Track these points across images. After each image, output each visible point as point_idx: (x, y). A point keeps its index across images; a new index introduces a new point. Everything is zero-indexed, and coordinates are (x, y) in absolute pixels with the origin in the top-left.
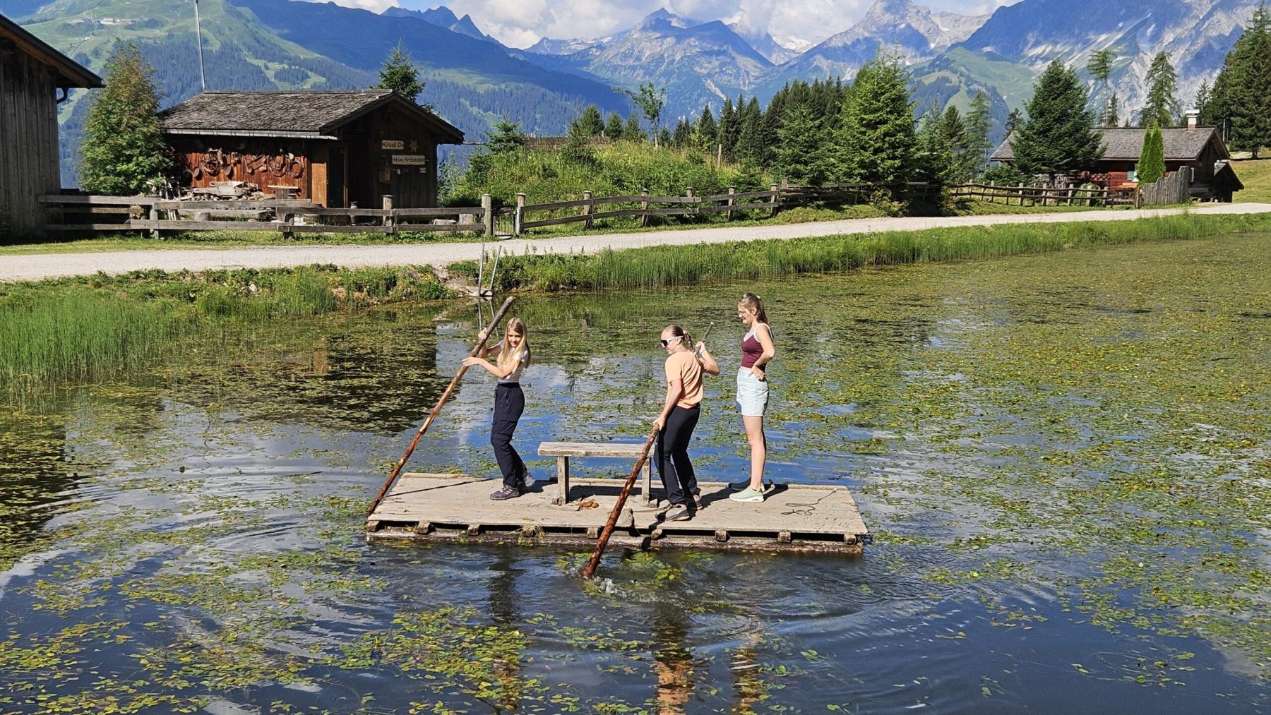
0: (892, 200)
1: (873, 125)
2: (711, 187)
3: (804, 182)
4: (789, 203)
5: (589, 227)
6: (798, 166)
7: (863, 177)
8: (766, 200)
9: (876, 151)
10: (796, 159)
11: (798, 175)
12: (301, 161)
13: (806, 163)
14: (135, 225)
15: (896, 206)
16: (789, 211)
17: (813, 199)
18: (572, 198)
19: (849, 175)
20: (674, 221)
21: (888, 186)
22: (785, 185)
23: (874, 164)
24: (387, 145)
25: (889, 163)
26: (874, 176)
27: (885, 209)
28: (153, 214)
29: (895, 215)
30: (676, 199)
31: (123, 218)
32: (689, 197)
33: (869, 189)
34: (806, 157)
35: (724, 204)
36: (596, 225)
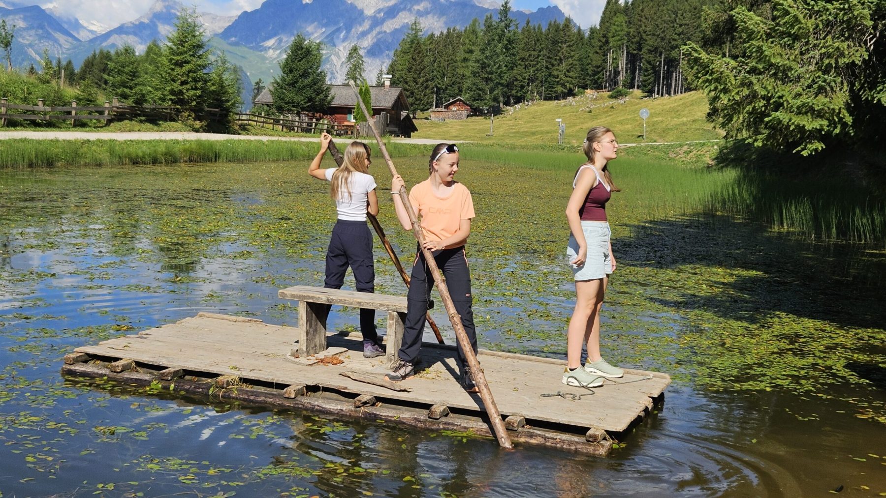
1: (180, 64)
2: (58, 100)
3: (130, 102)
4: (120, 116)
6: (125, 90)
7: (174, 102)
8: (101, 113)
11: (125, 96)
13: (131, 88)
16: (120, 123)
20: (29, 124)
25: (192, 92)
26: (181, 102)
27: (190, 126)
29: (197, 131)
30: (30, 107)
32: (41, 107)
33: (178, 110)
34: (131, 84)
35: (69, 113)
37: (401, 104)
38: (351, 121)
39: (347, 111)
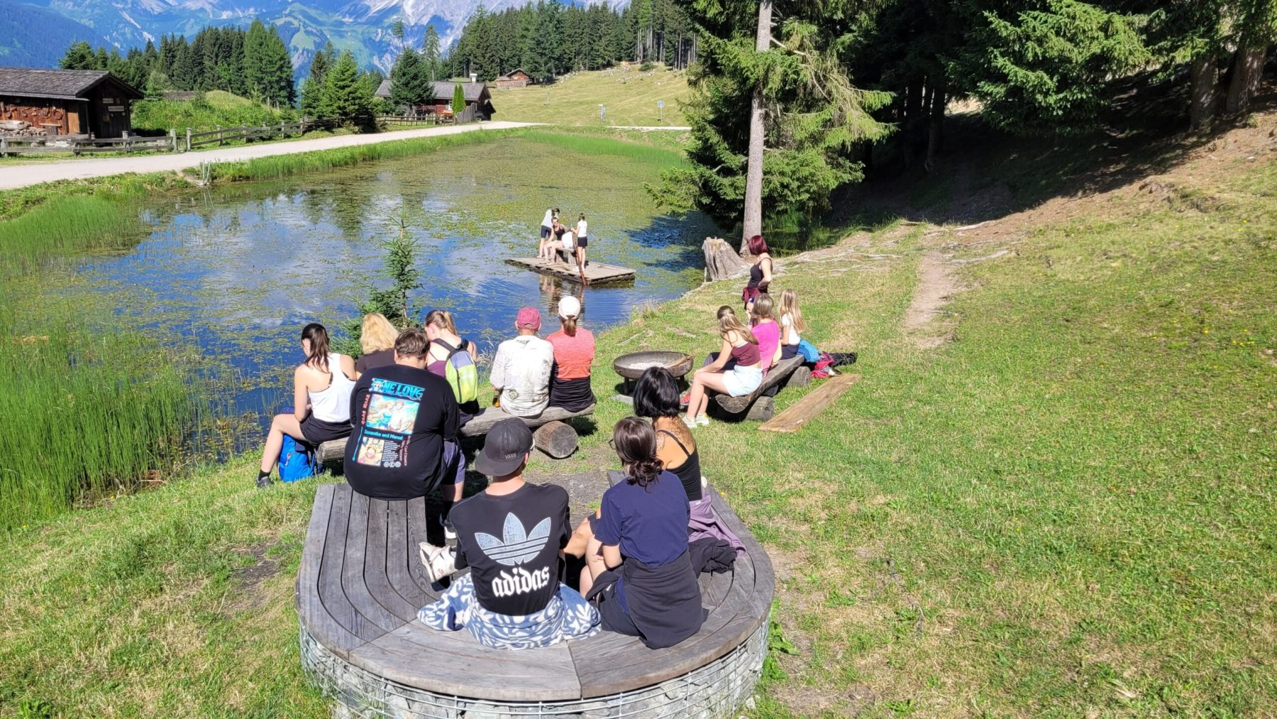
0: (355, 125)
1: (343, 88)
2: (272, 121)
3: (314, 118)
4: (309, 129)
5: (221, 144)
6: (311, 110)
7: (341, 114)
8: (298, 127)
9: (346, 100)
10: (309, 106)
11: (310, 114)
12: (60, 111)
13: (315, 108)
15: (356, 128)
16: (310, 133)
17: (319, 126)
18: (206, 129)
19: (333, 112)
20: (258, 140)
21: (352, 118)
22: (306, 119)
23: (345, 107)
24: (106, 101)
25: (352, 107)
26: (345, 114)
27: (351, 130)
29: (355, 133)
30: (259, 128)
32: (265, 127)
33: (343, 120)
34: (315, 105)
35: (280, 130)
36: (224, 143)
37: (485, 95)
38: (449, 109)
39: (445, 102)
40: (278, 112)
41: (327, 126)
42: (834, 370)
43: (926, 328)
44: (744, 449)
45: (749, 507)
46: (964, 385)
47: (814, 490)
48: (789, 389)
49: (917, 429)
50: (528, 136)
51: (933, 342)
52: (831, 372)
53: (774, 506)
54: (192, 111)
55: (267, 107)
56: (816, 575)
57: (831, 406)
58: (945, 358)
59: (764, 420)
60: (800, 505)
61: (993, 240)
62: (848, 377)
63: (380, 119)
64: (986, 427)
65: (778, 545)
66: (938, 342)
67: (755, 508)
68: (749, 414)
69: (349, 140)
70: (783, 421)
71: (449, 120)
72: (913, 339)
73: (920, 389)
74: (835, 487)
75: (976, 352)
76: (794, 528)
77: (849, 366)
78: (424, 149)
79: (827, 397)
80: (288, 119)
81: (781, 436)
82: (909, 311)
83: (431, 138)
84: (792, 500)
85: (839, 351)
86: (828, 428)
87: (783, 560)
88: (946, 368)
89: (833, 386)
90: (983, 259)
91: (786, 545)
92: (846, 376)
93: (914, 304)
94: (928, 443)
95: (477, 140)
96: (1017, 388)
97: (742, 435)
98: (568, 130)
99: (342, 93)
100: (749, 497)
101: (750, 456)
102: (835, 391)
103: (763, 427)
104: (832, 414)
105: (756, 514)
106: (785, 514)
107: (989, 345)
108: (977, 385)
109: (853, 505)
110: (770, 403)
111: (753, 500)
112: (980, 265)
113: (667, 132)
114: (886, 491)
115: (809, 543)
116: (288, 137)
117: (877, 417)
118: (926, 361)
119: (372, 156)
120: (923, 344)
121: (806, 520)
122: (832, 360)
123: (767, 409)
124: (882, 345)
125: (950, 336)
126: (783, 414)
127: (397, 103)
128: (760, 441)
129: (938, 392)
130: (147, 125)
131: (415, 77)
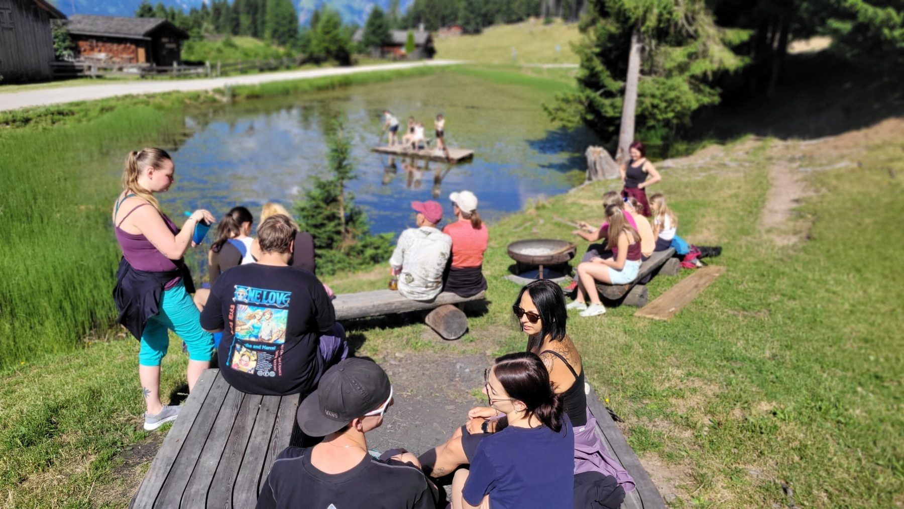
0: (335, 60)
3: (307, 54)
5: (241, 72)
6: (305, 48)
7: (326, 53)
8: (295, 61)
9: (330, 42)
10: (304, 46)
12: (133, 47)
14: (87, 73)
15: (336, 63)
16: (303, 66)
17: (310, 61)
18: (231, 61)
19: (320, 51)
21: (333, 55)
22: (302, 55)
23: (329, 48)
24: (165, 40)
25: (334, 48)
26: (329, 52)
27: (333, 64)
28: (92, 69)
29: (335, 66)
30: (268, 61)
31: (81, 71)
32: (272, 61)
33: (327, 56)
34: (308, 46)
35: (282, 62)
36: (244, 72)
37: (429, 40)
38: (403, 51)
39: (400, 45)
40: (281, 50)
41: (315, 61)
42: (701, 262)
43: (783, 227)
44: (623, 339)
45: (630, 404)
46: (826, 282)
47: (694, 390)
48: (660, 278)
49: (785, 324)
50: (458, 71)
51: (789, 240)
52: (698, 264)
53: (655, 407)
54: (222, 48)
55: (274, 48)
56: (704, 498)
57: (700, 295)
58: (802, 255)
59: (639, 306)
60: (680, 407)
61: (834, 153)
62: (714, 269)
63: (354, 56)
64: (853, 326)
65: (661, 455)
66: (794, 240)
67: (636, 406)
68: (626, 300)
69: (331, 72)
70: (657, 310)
71: (403, 58)
72: (772, 236)
73: (783, 284)
74: (715, 388)
75: (833, 251)
76: (676, 433)
77: (714, 259)
78: (383, 79)
79: (696, 286)
80: (289, 55)
81: (655, 323)
82: (765, 211)
83: (389, 71)
84: (673, 401)
85: (707, 245)
86: (699, 318)
87: (667, 474)
88: (806, 264)
89: (701, 277)
90: (828, 168)
91: (670, 456)
92: (712, 268)
93: (769, 205)
94: (798, 339)
95: (422, 73)
96: (877, 286)
97: (618, 320)
98: (489, 66)
99: (328, 37)
100: (629, 394)
101: (628, 347)
102: (703, 281)
103: (638, 313)
104: (702, 303)
105: (637, 413)
106: (667, 417)
107: (844, 244)
108: (838, 282)
109: (737, 413)
110: (645, 291)
111: (633, 398)
112: (825, 173)
113: (561, 69)
114: (770, 397)
115: (695, 455)
116: (288, 68)
117: (744, 309)
118: (786, 257)
119: (346, 83)
120: (780, 242)
121: (688, 425)
122: (700, 253)
123: (642, 296)
124: (743, 241)
125: (804, 234)
126: (656, 302)
127: (367, 45)
128: (636, 329)
129: (802, 288)
130: (193, 58)
131: (380, 27)
